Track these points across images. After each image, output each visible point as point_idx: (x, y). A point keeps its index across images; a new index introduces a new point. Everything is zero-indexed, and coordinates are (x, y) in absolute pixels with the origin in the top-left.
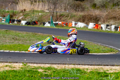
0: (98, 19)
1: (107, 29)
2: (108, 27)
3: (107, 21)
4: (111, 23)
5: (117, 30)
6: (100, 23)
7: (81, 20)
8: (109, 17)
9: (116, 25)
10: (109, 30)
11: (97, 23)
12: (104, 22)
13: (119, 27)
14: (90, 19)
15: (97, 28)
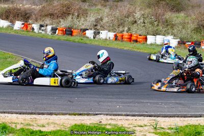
0: (27, 15)
1: (40, 31)
2: (42, 28)
3: (40, 19)
4: (46, 22)
5: (55, 33)
6: (30, 21)
7: (4, 17)
8: (43, 14)
9: (54, 26)
10: (43, 32)
11: (26, 22)
12: (36, 20)
13: (57, 29)
14: (17, 16)
15: (27, 29)
